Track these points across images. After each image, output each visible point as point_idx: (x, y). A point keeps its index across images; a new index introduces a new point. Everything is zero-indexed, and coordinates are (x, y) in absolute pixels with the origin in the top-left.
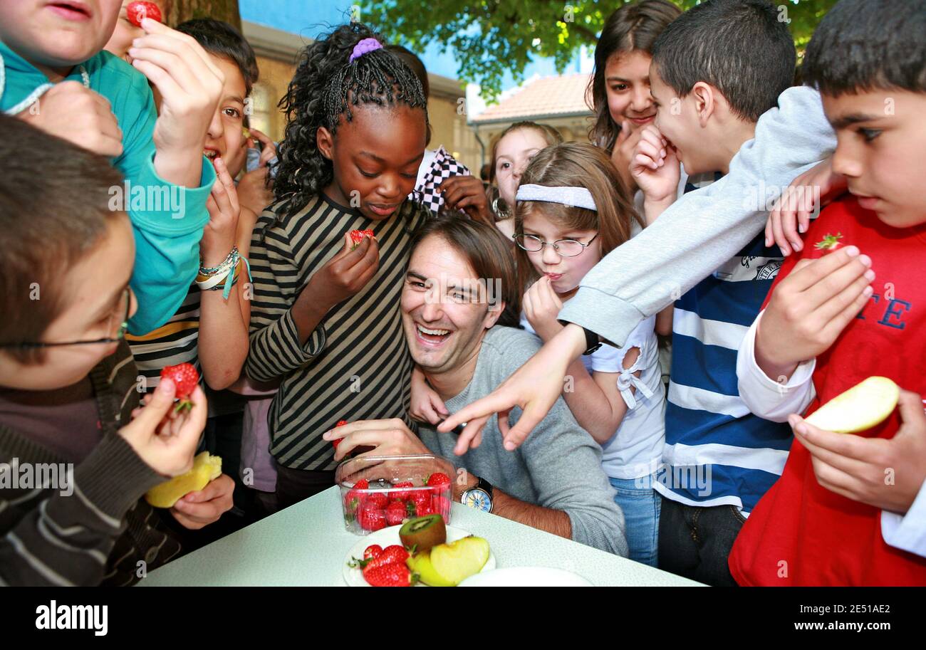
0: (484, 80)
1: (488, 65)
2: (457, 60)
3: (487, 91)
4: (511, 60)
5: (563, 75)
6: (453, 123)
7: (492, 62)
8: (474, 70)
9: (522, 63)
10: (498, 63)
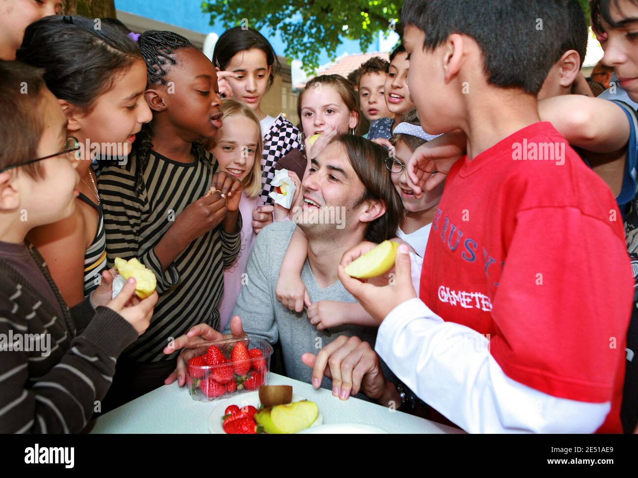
0: (305, 57)
1: (308, 45)
2: (283, 41)
3: (308, 65)
4: (326, 42)
5: (367, 53)
6: (281, 91)
7: (311, 43)
8: (298, 49)
9: (334, 44)
10: (315, 44)
